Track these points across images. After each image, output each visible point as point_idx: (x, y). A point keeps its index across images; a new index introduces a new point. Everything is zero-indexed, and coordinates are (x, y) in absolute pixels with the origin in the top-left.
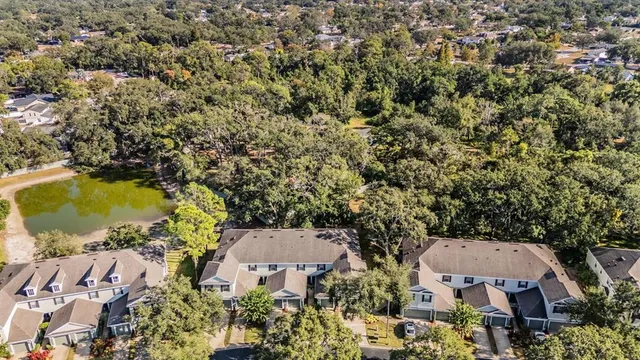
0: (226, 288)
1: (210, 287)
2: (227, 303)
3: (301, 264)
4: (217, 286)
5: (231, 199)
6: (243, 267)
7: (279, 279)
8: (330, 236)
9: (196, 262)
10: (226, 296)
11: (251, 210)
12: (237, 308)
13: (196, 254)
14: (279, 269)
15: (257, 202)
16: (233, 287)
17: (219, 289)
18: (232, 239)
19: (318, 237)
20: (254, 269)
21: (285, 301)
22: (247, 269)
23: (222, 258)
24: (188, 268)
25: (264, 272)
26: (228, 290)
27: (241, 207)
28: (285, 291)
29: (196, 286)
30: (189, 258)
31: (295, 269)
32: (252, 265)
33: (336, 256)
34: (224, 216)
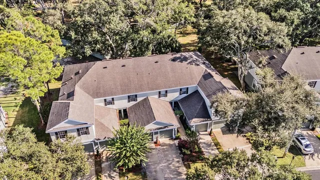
0: (83, 131)
1: (63, 134)
2: (88, 148)
3: (163, 91)
4: (72, 131)
5: (66, 33)
6: (99, 102)
7: (144, 110)
8: (185, 59)
9: (38, 105)
10: (85, 140)
11: (90, 43)
12: (101, 150)
13: (36, 95)
14: (139, 99)
15: (95, 35)
16: (93, 129)
17: (75, 134)
18: (77, 73)
19: (174, 60)
20: (112, 102)
21: (156, 133)
22: (103, 104)
23: (71, 95)
24: (29, 111)
25: (124, 104)
26: (87, 133)
27: (77, 42)
28: (158, 123)
29: (42, 136)
30: (27, 101)
31: (157, 96)
32: (109, 98)
33: (199, 77)
34: (62, 51)
